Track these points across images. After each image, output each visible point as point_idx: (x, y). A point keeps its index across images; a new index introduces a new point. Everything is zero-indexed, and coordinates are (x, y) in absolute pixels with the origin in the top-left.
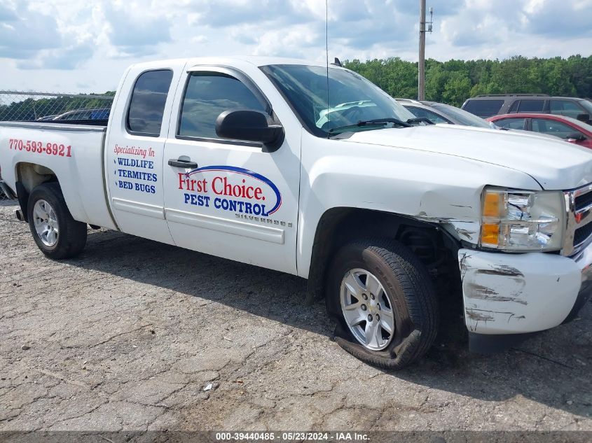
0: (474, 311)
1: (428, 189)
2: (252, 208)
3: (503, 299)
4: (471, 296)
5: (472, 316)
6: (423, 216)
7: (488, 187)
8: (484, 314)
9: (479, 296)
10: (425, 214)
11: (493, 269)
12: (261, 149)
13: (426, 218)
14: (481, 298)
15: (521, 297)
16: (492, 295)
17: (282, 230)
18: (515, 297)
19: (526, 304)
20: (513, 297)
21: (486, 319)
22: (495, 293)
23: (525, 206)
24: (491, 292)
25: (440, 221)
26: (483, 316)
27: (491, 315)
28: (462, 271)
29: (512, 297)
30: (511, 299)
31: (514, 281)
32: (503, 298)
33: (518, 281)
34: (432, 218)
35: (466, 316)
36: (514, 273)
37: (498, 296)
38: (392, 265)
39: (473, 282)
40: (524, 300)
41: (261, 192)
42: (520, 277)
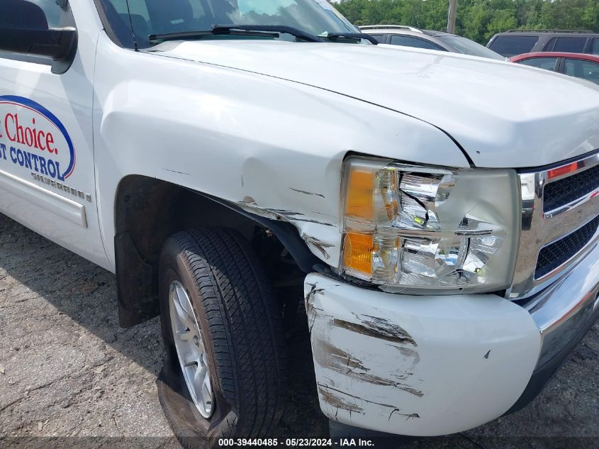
0: (330, 391)
1: (249, 153)
2: (46, 166)
3: (378, 381)
4: (325, 364)
5: (329, 399)
6: (251, 205)
7: (350, 155)
8: (347, 400)
9: (337, 366)
10: (251, 200)
11: (359, 323)
12: (50, 67)
13: (256, 209)
14: (341, 372)
15: (411, 382)
16: (358, 370)
17: (80, 206)
18: (400, 381)
19: (420, 394)
20: (397, 381)
21: (351, 408)
22: (363, 368)
23: (430, 199)
24: (356, 365)
25: (279, 218)
26: (345, 403)
27: (358, 403)
28: (310, 317)
29: (393, 379)
30: (391, 383)
31: (398, 352)
32: (377, 378)
33: (406, 352)
34: (265, 210)
35: (320, 396)
36: (396, 336)
37: (368, 373)
38: (203, 290)
39: (326, 340)
40: (417, 389)
41: (52, 141)
42: (408, 346)
